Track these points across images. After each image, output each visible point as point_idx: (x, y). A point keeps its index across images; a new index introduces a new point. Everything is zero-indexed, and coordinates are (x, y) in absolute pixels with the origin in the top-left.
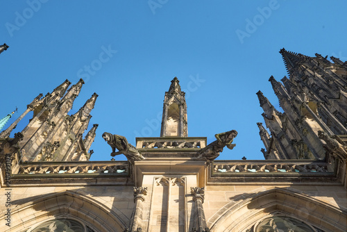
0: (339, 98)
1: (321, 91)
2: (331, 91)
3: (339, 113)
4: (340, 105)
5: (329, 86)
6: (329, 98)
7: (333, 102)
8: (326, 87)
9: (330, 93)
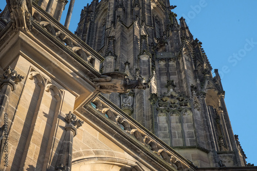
0: (128, 28)
1: (120, 10)
2: (129, 16)
3: (114, 41)
4: (122, 34)
5: (132, 10)
6: (120, 21)
7: (119, 27)
8: (129, 10)
9: (126, 18)
